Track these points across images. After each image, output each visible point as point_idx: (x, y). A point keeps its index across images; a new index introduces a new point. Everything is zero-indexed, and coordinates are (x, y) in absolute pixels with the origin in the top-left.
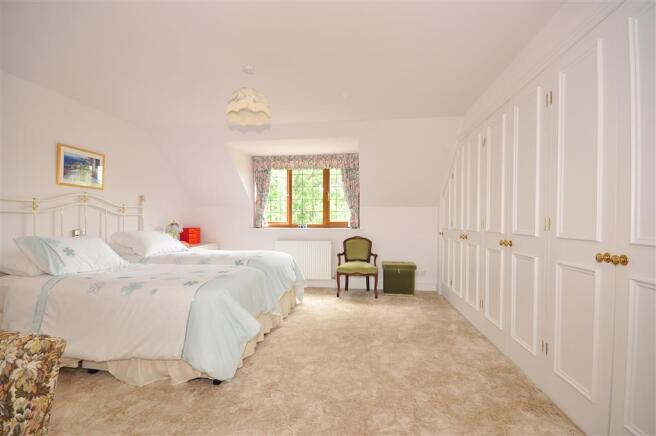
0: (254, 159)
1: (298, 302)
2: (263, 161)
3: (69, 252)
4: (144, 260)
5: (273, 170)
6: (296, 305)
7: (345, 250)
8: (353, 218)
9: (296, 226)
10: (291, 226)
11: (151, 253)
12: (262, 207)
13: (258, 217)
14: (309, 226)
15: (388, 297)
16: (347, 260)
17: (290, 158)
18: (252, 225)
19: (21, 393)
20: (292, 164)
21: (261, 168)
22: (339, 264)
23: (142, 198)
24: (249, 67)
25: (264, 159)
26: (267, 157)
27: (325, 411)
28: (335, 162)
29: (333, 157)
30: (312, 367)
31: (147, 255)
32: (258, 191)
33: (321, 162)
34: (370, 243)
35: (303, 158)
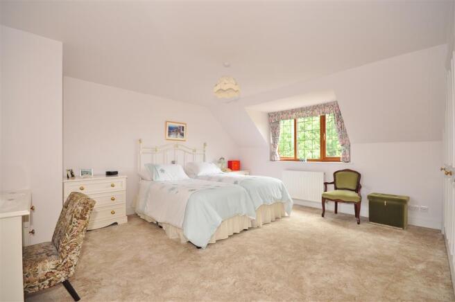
0: (270, 115)
1: (286, 215)
2: (275, 115)
3: (162, 171)
4: (197, 177)
5: (282, 122)
6: (283, 216)
7: (335, 180)
8: (345, 154)
9: (298, 160)
10: (296, 160)
11: (201, 174)
12: (275, 147)
13: (273, 154)
14: (308, 160)
15: (373, 225)
16: (336, 188)
17: (293, 111)
18: (269, 159)
19: (75, 217)
20: (294, 115)
21: (273, 121)
22: (326, 191)
23: (205, 144)
24: (226, 64)
25: (276, 114)
26: (278, 113)
27: (234, 283)
28: (327, 109)
29: (325, 105)
30: (254, 257)
31: (199, 175)
32: (273, 136)
33: (316, 111)
34: (359, 175)
35: (302, 110)
